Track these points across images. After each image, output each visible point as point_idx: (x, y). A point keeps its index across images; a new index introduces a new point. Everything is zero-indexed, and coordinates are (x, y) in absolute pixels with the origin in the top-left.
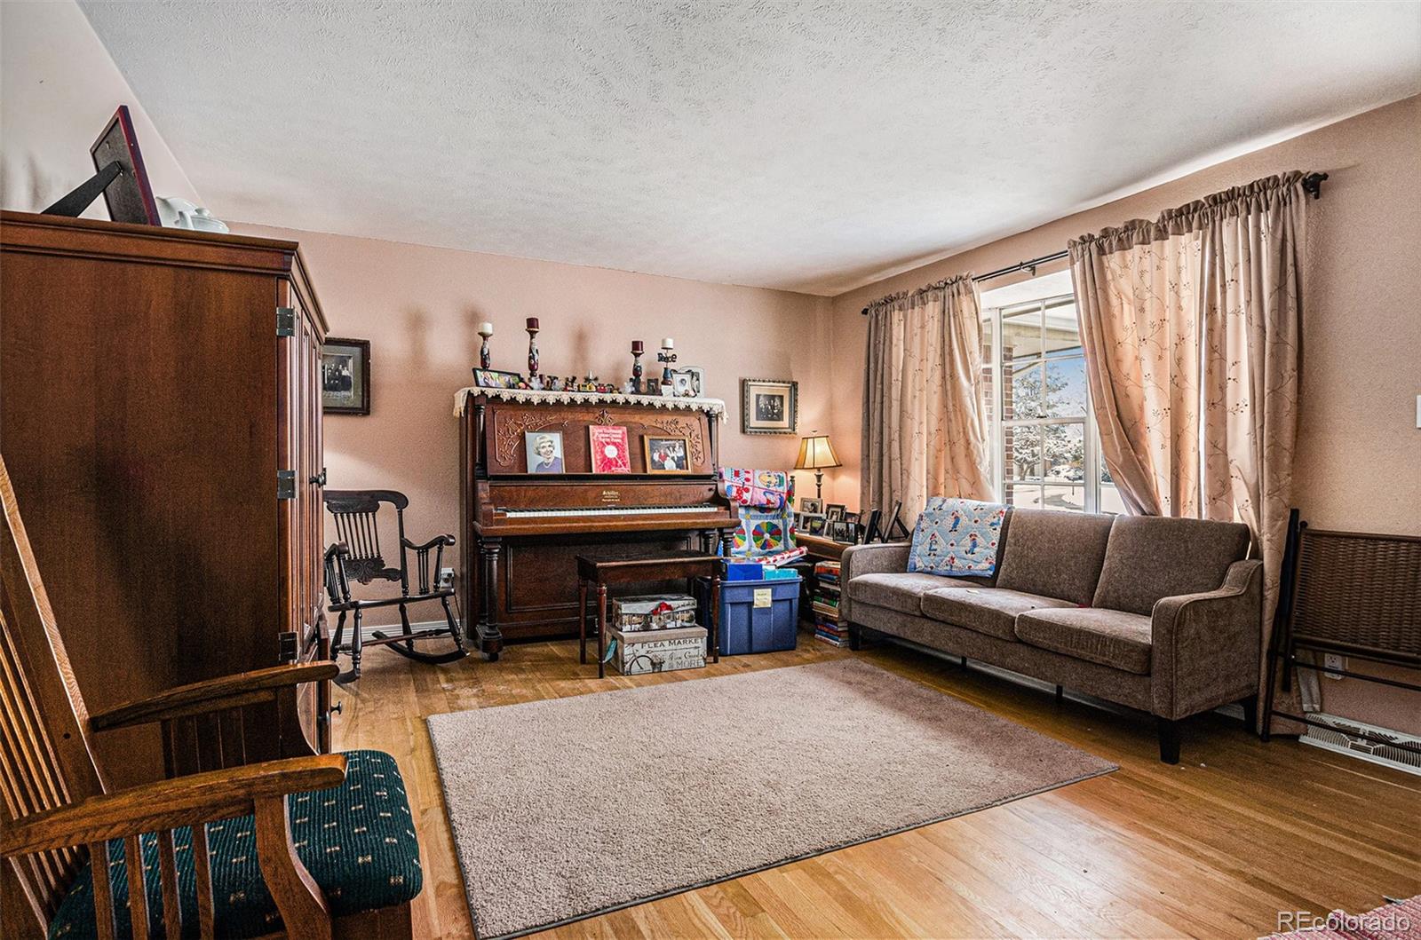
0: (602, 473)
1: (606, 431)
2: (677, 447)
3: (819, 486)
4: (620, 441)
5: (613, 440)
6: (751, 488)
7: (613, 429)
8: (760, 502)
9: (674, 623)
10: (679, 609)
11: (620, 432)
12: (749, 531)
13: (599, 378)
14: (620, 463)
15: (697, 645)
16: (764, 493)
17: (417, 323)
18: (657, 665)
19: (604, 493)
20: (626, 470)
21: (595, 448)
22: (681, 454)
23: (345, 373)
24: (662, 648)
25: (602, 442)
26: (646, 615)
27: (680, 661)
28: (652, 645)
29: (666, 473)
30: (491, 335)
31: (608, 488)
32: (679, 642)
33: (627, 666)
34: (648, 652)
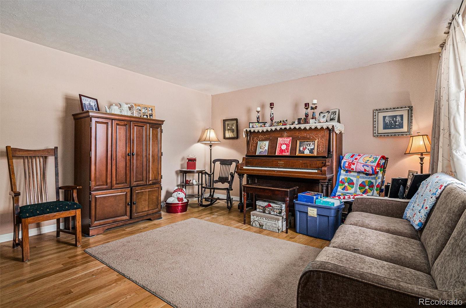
0: (279, 155)
1: (284, 139)
2: (311, 144)
3: (422, 164)
4: (288, 143)
5: (285, 143)
6: (356, 163)
7: (287, 138)
8: (360, 170)
9: (273, 212)
10: (275, 208)
11: (289, 139)
12: (357, 184)
13: (288, 121)
14: (286, 151)
15: (275, 223)
16: (363, 166)
17: (249, 111)
18: (261, 226)
19: (279, 162)
20: (288, 154)
21: (278, 146)
22: (313, 147)
23: (233, 128)
24: (263, 220)
25: (281, 144)
26: (264, 207)
27: (269, 227)
28: (260, 218)
29: (305, 155)
30: (260, 111)
31: (280, 160)
32: (269, 220)
33: (252, 223)
34: (258, 220)
